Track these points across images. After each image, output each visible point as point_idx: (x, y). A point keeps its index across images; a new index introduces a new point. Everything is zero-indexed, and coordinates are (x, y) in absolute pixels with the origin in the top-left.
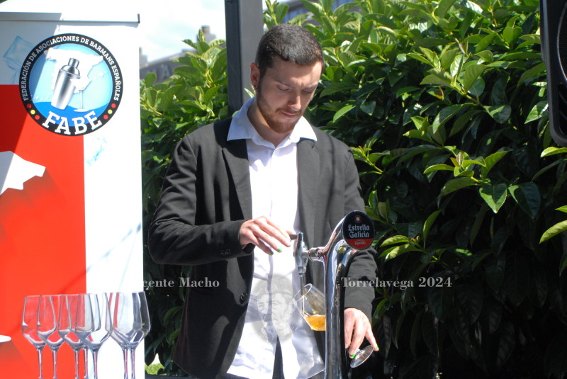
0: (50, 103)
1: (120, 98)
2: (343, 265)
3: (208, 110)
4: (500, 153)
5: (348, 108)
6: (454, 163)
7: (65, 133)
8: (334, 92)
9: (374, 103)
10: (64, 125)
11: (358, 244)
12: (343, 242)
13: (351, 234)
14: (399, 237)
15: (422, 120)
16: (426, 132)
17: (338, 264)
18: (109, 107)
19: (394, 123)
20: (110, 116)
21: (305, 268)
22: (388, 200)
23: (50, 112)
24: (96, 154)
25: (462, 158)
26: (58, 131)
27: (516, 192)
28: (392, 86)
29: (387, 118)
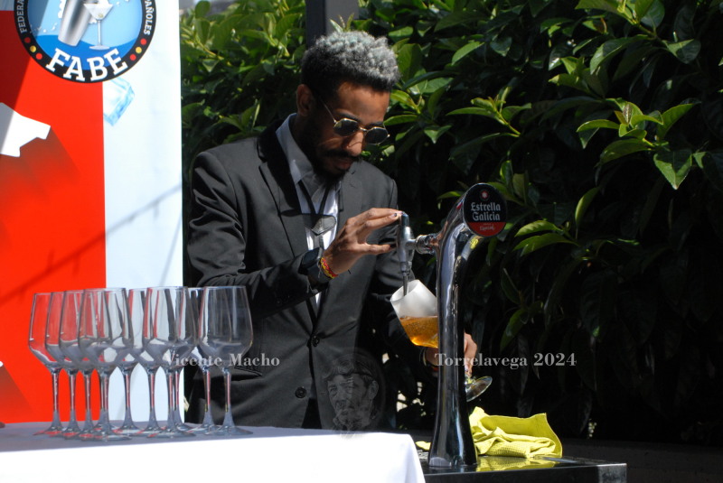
0: (56, 37)
1: (152, 31)
2: (462, 259)
3: (280, 47)
4: (683, 107)
5: (473, 45)
6: (620, 119)
7: (77, 78)
8: (454, 24)
9: (510, 40)
10: (75, 68)
11: (484, 229)
12: (463, 227)
13: (475, 215)
14: (541, 223)
15: (575, 61)
16: (581, 78)
17: (456, 257)
18: (137, 43)
19: (536, 67)
20: (139, 57)
21: (410, 263)
22: (526, 172)
23: (57, 50)
24: (119, 109)
25: (630, 112)
26: (67, 75)
27: (704, 160)
28: (534, 16)
29: (527, 61)
